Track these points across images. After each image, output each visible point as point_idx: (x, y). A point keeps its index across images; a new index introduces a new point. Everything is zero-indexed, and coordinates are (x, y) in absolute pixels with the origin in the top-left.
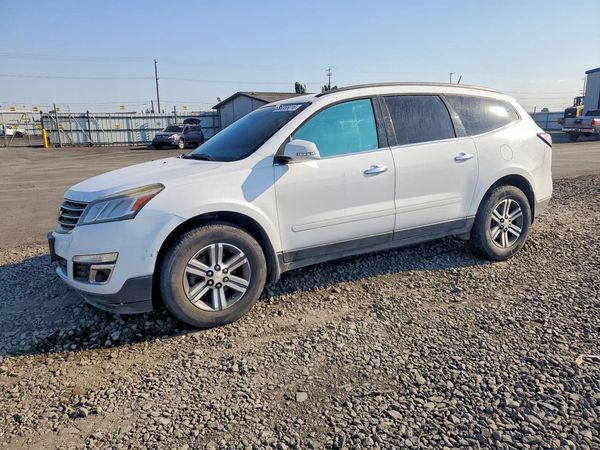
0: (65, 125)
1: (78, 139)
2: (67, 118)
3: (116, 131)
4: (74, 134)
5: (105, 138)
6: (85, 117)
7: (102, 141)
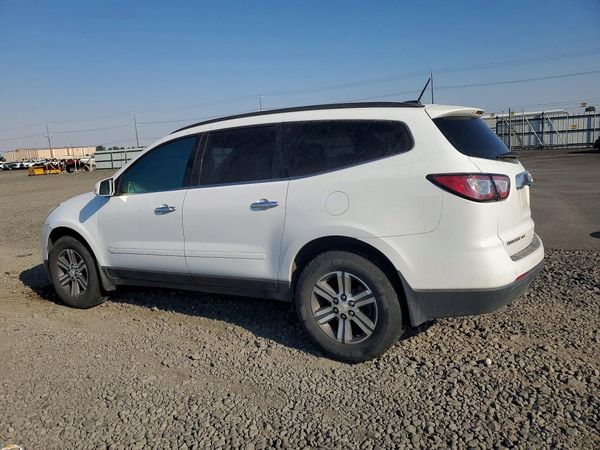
0: (518, 129)
1: (529, 142)
2: (519, 121)
3: (572, 131)
4: (526, 137)
5: (560, 140)
6: (539, 119)
7: (555, 143)
